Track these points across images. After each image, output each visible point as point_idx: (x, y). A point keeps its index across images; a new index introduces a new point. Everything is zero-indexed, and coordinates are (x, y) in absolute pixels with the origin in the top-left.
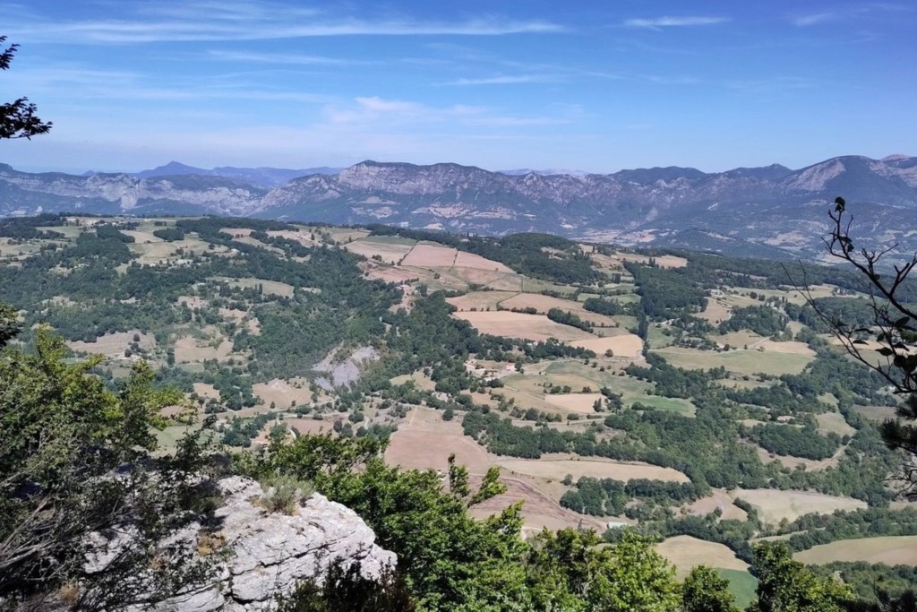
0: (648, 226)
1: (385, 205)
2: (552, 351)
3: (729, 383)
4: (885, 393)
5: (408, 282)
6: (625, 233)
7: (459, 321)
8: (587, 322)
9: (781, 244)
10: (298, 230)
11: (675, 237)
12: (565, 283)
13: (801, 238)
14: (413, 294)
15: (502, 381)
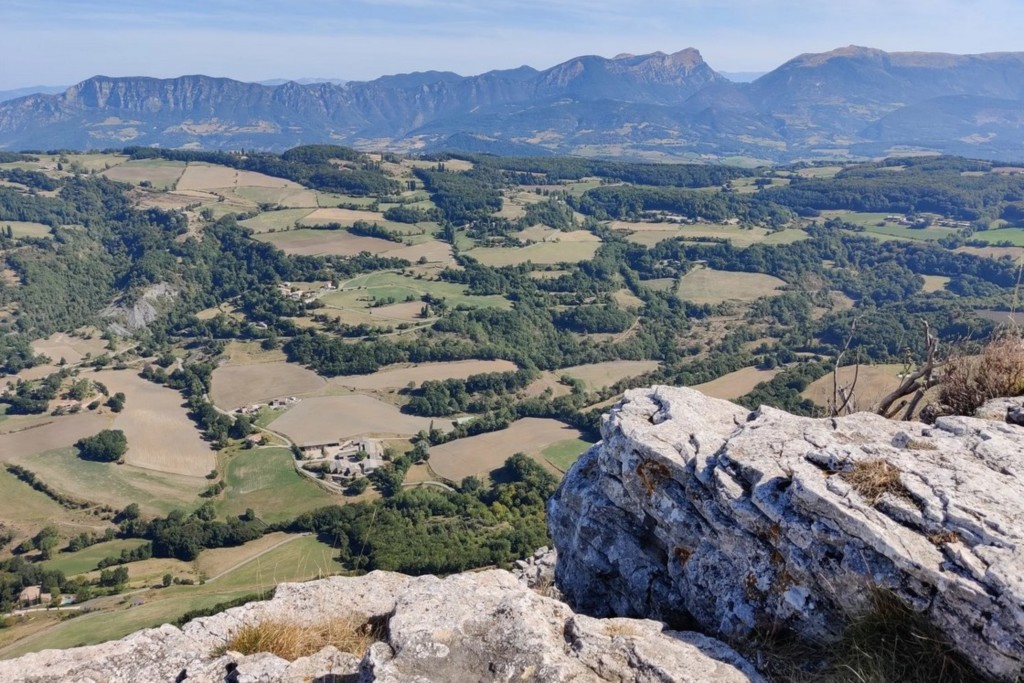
0: (416, 132)
1: (128, 126)
2: (369, 264)
3: (537, 275)
4: (661, 267)
5: (189, 209)
6: (395, 141)
7: (261, 244)
8: (395, 232)
9: (540, 143)
10: (37, 160)
11: (446, 142)
12: (360, 195)
13: (556, 135)
14: (199, 220)
15: (323, 301)
